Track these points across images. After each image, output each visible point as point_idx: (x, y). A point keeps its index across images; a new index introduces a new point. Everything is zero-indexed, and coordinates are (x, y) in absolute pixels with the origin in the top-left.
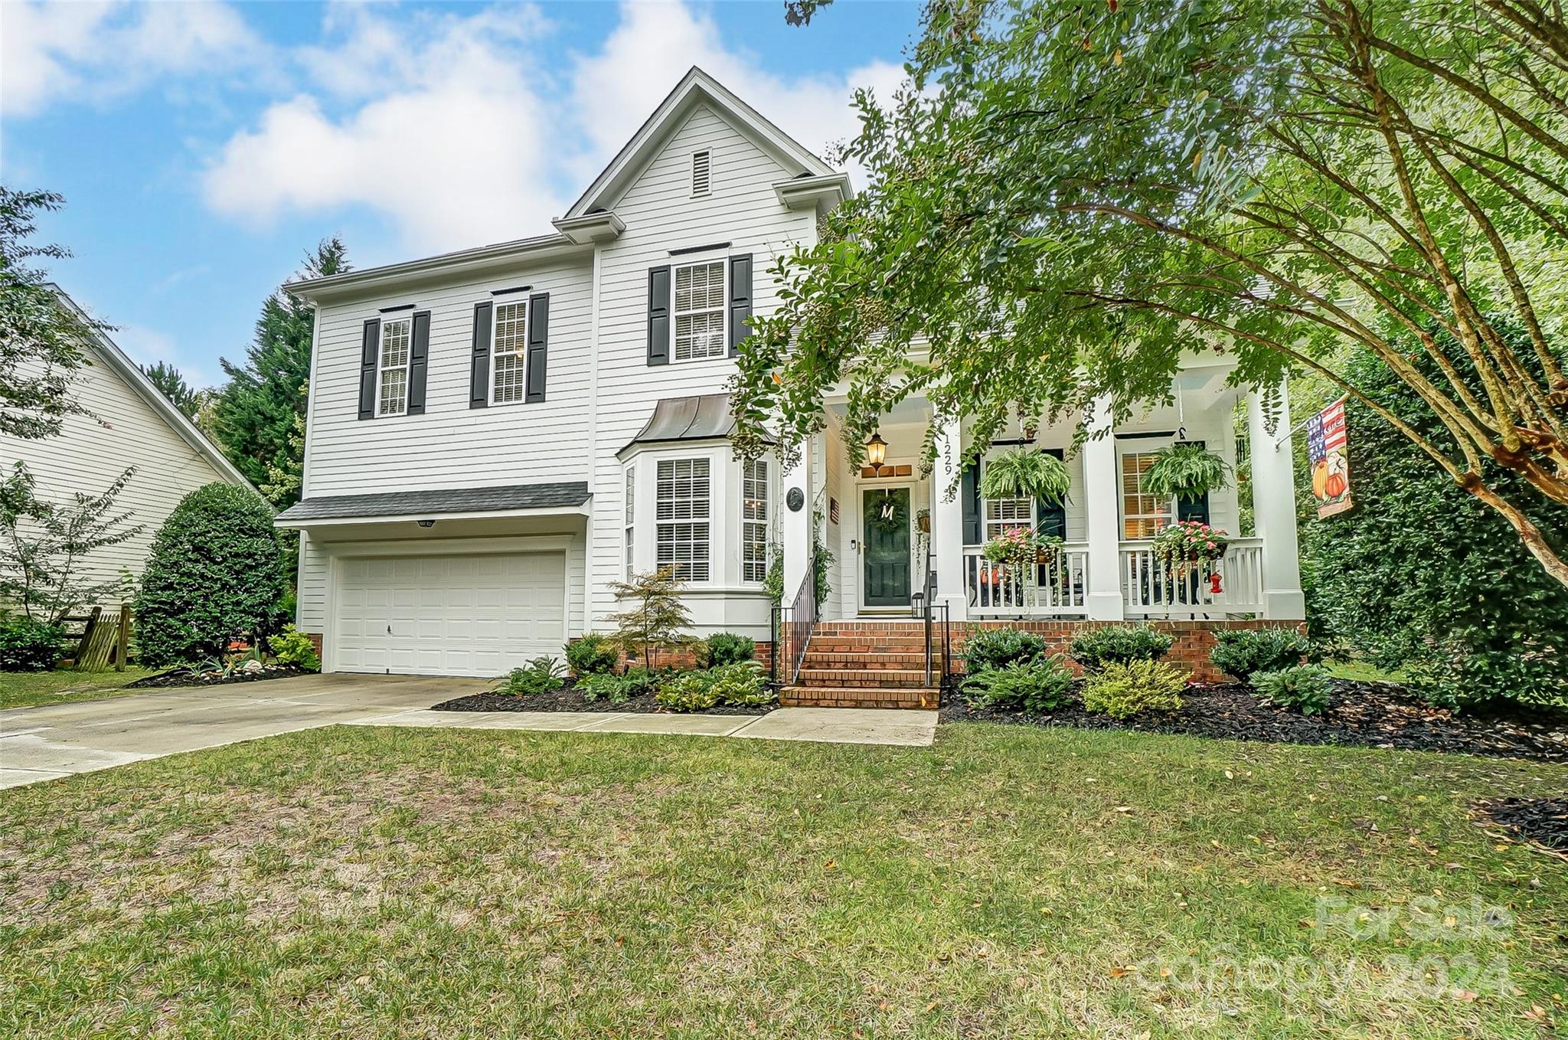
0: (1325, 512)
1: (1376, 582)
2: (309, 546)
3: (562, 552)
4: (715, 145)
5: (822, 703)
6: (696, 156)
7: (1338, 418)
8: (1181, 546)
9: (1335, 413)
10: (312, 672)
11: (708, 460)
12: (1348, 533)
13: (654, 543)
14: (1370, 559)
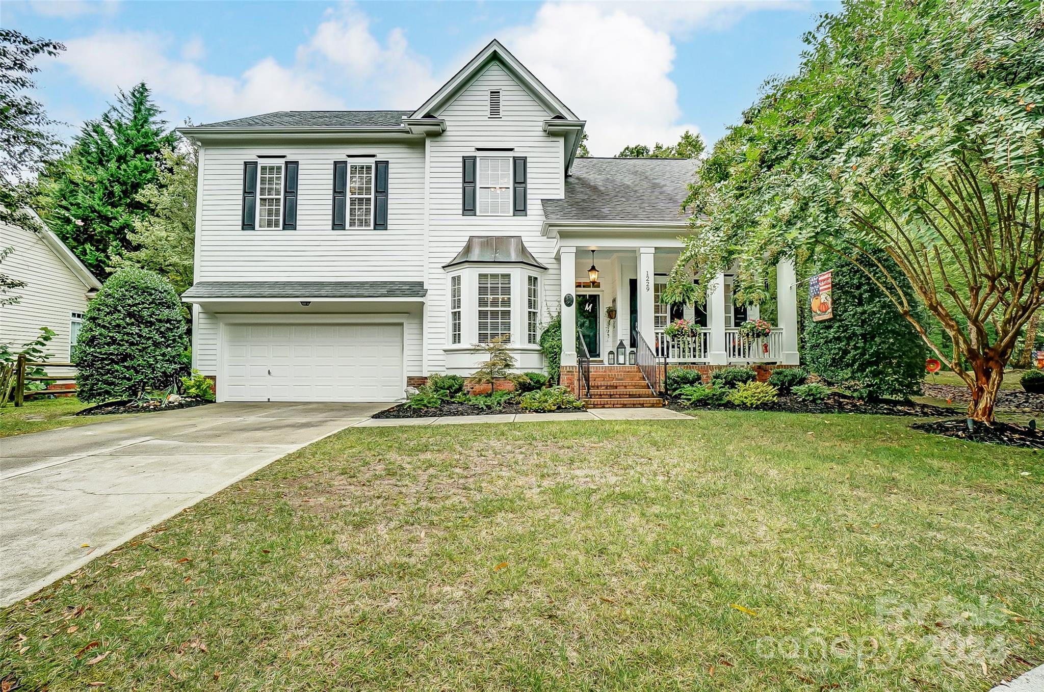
0: (817, 318)
1: (840, 349)
2: (201, 316)
3: (401, 324)
4: (503, 88)
5: (606, 406)
6: (491, 92)
7: (828, 279)
8: (753, 330)
9: (826, 276)
10: (211, 402)
11: (509, 275)
12: (830, 327)
13: (476, 320)
14: (838, 339)
